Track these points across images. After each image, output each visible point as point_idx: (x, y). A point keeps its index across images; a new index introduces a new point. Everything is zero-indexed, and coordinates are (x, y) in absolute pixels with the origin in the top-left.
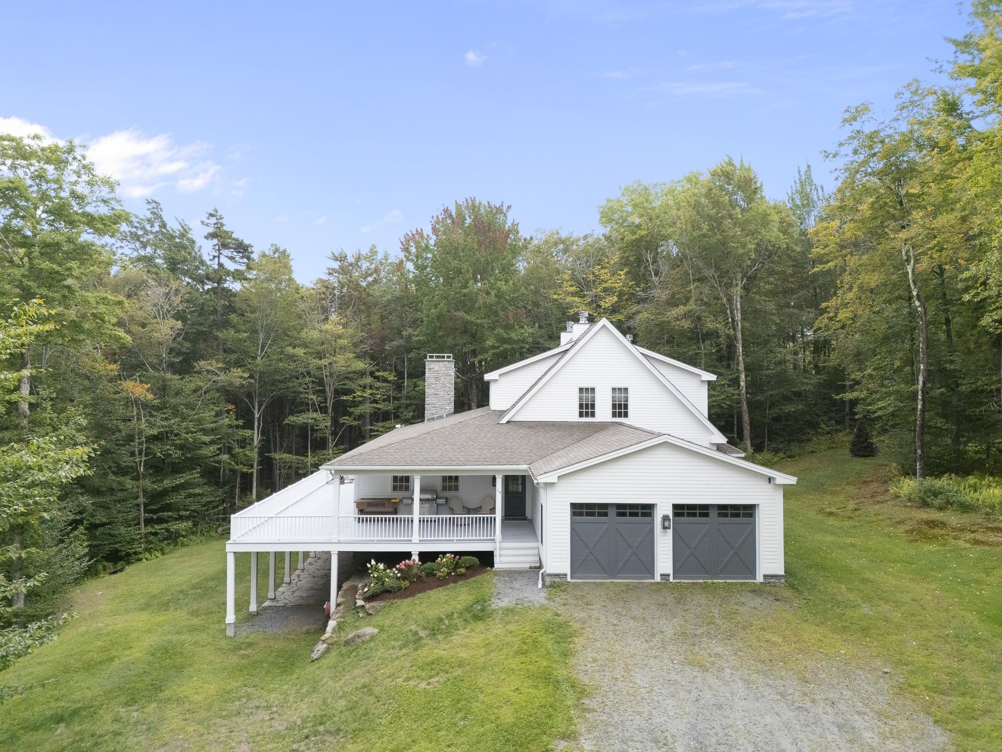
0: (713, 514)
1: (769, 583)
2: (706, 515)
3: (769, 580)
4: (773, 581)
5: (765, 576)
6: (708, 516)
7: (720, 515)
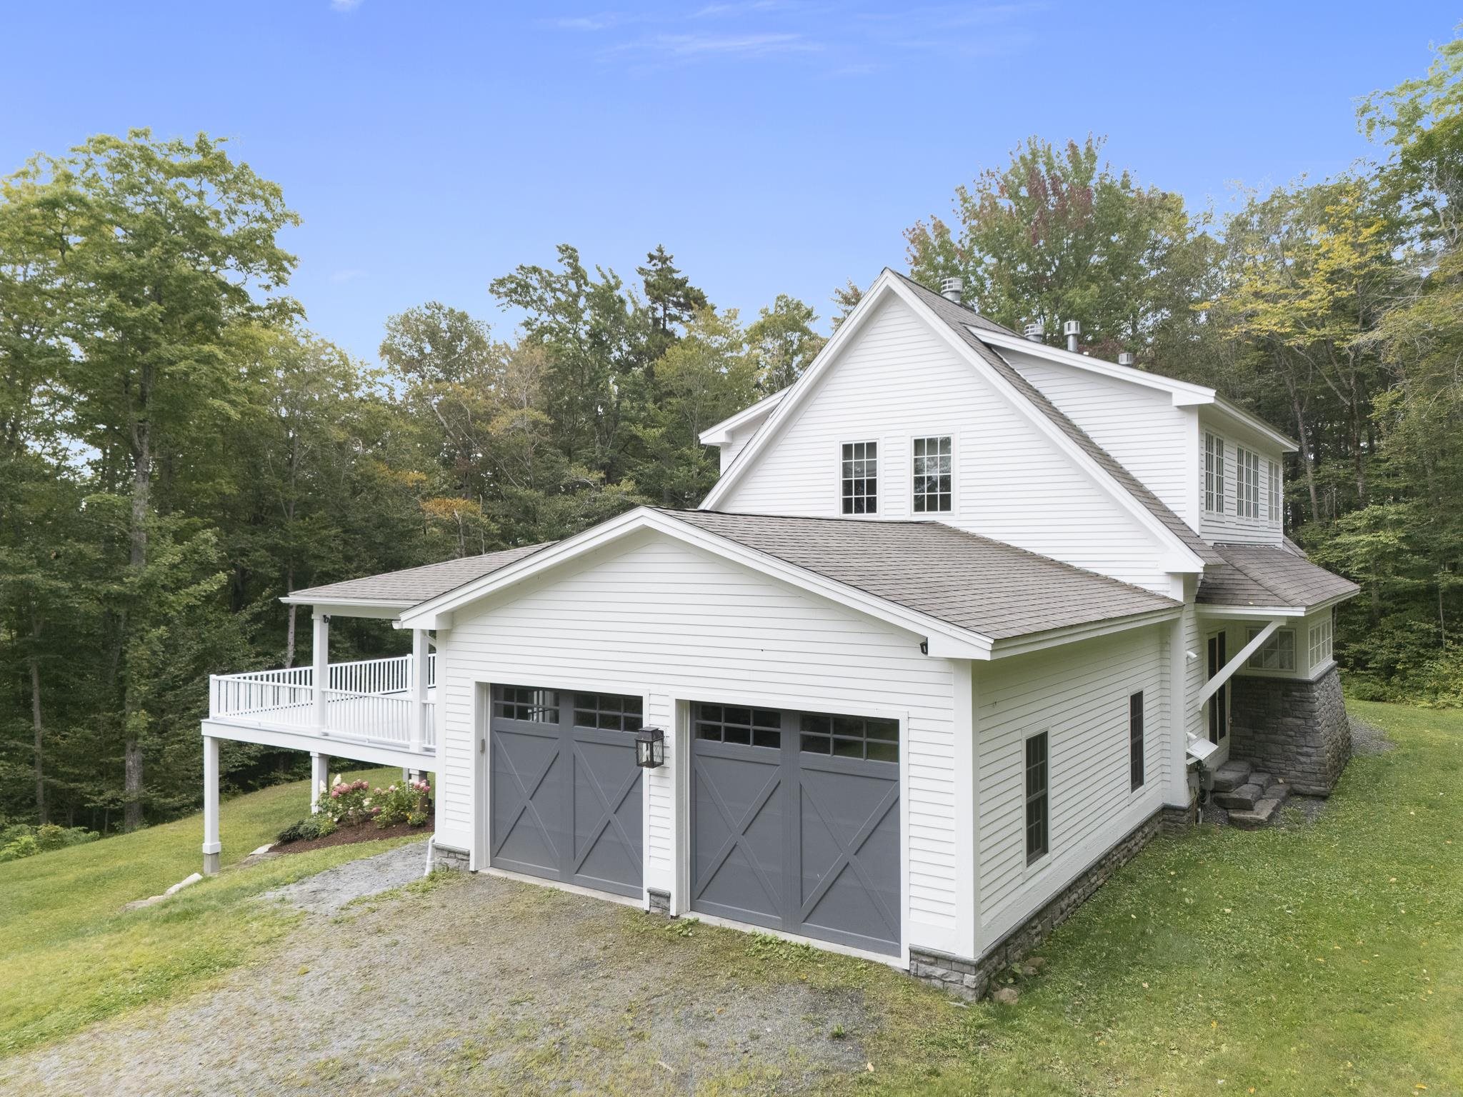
0: (791, 736)
1: (928, 977)
2: (771, 740)
3: (929, 969)
4: (939, 971)
5: (916, 954)
6: (777, 745)
7: (809, 744)
